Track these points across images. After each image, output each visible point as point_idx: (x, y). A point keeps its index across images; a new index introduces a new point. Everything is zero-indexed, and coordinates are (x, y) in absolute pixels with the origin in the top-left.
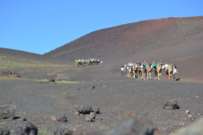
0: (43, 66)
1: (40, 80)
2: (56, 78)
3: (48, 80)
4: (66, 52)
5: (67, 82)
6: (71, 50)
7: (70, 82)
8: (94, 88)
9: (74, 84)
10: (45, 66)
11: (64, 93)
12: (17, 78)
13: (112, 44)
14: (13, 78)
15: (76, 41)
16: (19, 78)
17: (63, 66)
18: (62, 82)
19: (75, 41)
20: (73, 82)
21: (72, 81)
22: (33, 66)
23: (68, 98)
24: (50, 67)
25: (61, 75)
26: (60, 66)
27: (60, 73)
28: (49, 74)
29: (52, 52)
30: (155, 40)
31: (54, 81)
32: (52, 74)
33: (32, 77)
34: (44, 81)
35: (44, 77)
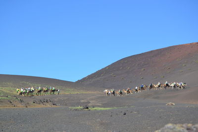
0: (76, 93)
1: (74, 108)
2: (90, 105)
3: (82, 108)
4: (98, 79)
5: (100, 109)
6: (103, 77)
7: (102, 109)
8: (125, 114)
9: (106, 111)
10: (78, 93)
11: (98, 120)
12: (53, 106)
13: (143, 69)
14: (48, 105)
16: (55, 106)
17: (95, 92)
18: (95, 108)
19: (106, 67)
20: (105, 109)
21: (104, 107)
22: (67, 93)
23: (102, 124)
24: (82, 94)
25: (93, 101)
26: (93, 93)
28: (82, 101)
29: (84, 79)
30: (184, 65)
31: (87, 108)
32: (86, 101)
33: (66, 105)
34: (78, 108)
35: (79, 104)
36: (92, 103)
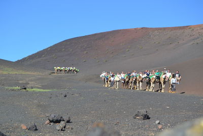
0: (15, 73)
1: (11, 88)
2: (28, 86)
3: (19, 88)
4: (39, 59)
5: (39, 90)
6: (44, 58)
7: (42, 90)
8: (66, 96)
9: (46, 92)
10: (17, 73)
11: (35, 101)
13: (85, 52)
15: (49, 49)
17: (35, 73)
18: (33, 89)
19: (48, 48)
20: (45, 90)
22: (5, 73)
23: (39, 106)
24: (21, 74)
25: (32, 82)
26: (33, 73)
27: (31, 81)
28: (21, 82)
29: (24, 60)
30: (127, 50)
31: (25, 89)
32: (24, 82)
33: (3, 85)
34: (15, 88)
35: (16, 85)
36: (31, 84)
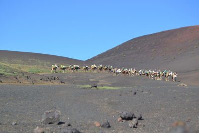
1: (82, 86)
2: (99, 84)
3: (90, 86)
4: (108, 58)
5: (109, 88)
6: (113, 57)
7: (112, 88)
8: (135, 94)
9: (115, 90)
11: (106, 99)
12: (61, 84)
13: (153, 50)
14: (56, 83)
15: (118, 48)
16: (63, 84)
18: (104, 87)
19: (116, 47)
20: (115, 88)
21: (113, 87)
23: (110, 103)
27: (101, 79)
28: (91, 80)
29: (94, 59)
30: (196, 46)
31: (96, 87)
32: (94, 80)
33: (75, 83)
34: (86, 86)
35: (87, 83)
36: (101, 82)
